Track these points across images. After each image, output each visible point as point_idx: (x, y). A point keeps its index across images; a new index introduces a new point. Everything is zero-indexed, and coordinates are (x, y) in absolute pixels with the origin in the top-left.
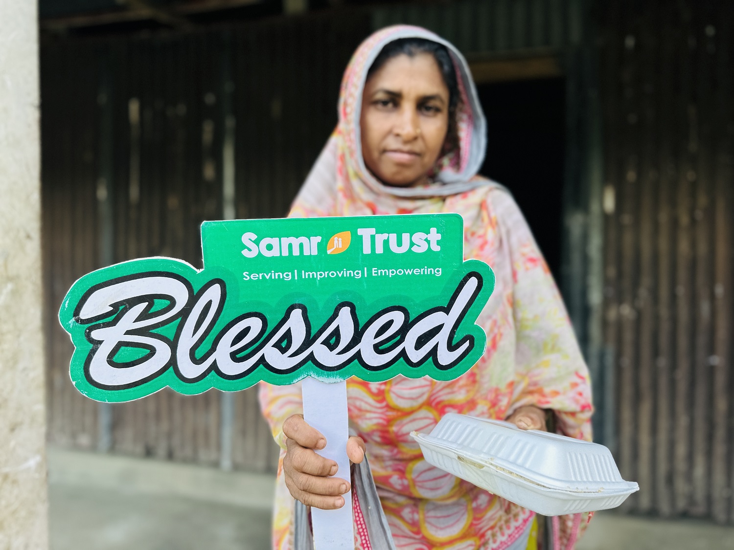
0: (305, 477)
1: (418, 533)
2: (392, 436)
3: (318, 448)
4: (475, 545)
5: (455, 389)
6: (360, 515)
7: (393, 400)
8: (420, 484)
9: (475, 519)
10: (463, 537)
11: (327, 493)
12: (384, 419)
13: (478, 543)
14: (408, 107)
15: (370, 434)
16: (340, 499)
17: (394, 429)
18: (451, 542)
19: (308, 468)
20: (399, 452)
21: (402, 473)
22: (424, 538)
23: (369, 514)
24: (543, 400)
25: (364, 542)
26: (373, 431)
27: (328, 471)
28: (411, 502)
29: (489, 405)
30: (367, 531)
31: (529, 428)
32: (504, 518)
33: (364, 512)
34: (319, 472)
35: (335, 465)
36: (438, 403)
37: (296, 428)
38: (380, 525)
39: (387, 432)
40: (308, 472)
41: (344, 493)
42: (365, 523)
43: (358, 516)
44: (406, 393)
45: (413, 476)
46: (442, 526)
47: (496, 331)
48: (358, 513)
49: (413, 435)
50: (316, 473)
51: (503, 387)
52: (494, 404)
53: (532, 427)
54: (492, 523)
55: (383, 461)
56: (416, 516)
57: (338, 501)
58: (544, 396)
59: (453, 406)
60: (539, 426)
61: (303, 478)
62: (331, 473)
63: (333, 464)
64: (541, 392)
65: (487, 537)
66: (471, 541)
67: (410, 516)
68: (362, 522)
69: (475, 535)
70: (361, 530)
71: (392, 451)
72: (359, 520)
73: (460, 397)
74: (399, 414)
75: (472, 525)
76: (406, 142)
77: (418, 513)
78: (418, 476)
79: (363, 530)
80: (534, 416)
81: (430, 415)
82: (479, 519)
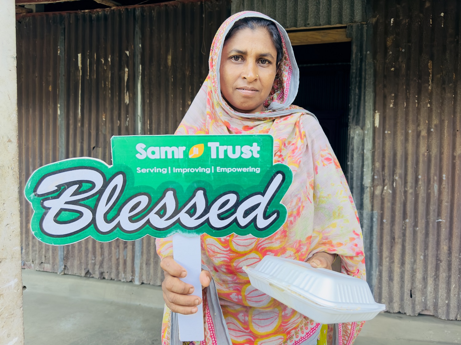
0: (173, 294)
1: (247, 329)
2: (233, 268)
3: (182, 277)
4: (284, 339)
5: (273, 240)
6: (210, 318)
7: (234, 247)
8: (249, 299)
9: (283, 322)
10: (275, 333)
11: (187, 304)
12: (228, 258)
13: (286, 337)
14: (251, 61)
15: (220, 267)
16: (195, 308)
17: (234, 264)
18: (267, 336)
19: (175, 289)
20: (238, 279)
21: (239, 291)
22: (251, 332)
23: (215, 318)
24: (332, 248)
25: (212, 334)
26: (222, 265)
27: (187, 291)
28: (244, 309)
29: (295, 251)
30: (214, 328)
31: (318, 267)
32: (304, 322)
33: (212, 317)
34: (182, 292)
35: (192, 288)
36: (263, 249)
37: (168, 265)
38: (221, 324)
39: (230, 266)
40: (175, 291)
41: (197, 304)
42: (213, 323)
43: (209, 319)
44: (242, 242)
45: (246, 294)
46: (263, 325)
47: (300, 204)
48: (209, 317)
49: (245, 269)
50: (180, 292)
51: (304, 240)
52: (298, 251)
53: (320, 266)
54: (295, 326)
55: (228, 284)
56: (247, 318)
57: (193, 309)
58: (332, 246)
59: (271, 251)
60: (325, 265)
61: (172, 295)
62: (190, 292)
63: (191, 287)
64: (330, 243)
65: (292, 334)
66: (281, 336)
67: (243, 318)
68: (211, 323)
69: (283, 332)
70: (210, 327)
71: (233, 278)
72: (209, 321)
73: (276, 245)
74: (237, 255)
75: (281, 326)
76: (250, 83)
77: (248, 316)
78: (248, 294)
79: (212, 327)
80: (322, 259)
81: (257, 256)
82: (286, 322)
